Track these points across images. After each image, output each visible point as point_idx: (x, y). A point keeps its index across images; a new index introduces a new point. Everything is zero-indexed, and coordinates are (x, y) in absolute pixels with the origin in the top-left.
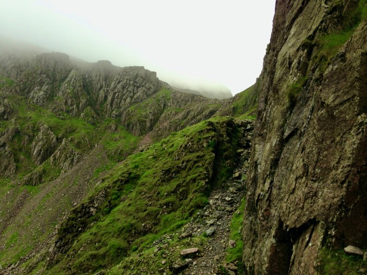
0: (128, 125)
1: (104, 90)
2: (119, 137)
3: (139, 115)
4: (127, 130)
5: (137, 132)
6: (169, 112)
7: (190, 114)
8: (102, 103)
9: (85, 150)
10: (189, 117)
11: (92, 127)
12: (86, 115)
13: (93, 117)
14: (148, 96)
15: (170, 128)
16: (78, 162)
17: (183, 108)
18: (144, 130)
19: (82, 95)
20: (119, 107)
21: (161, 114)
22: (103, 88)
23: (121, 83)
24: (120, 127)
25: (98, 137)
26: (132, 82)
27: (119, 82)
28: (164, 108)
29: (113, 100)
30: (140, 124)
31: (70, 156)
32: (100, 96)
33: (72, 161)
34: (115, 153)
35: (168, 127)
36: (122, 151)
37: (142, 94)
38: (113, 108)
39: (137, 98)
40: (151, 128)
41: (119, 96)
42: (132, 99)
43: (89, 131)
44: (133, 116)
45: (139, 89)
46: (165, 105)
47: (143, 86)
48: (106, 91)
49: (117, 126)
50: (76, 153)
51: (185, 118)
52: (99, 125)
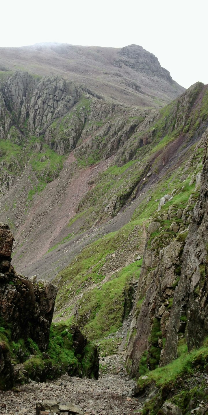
0: (53, 144)
1: (25, 106)
2: (46, 157)
3: (61, 133)
4: (51, 149)
5: (62, 151)
6: (91, 127)
7: (111, 130)
8: (25, 121)
9: (17, 172)
10: (111, 133)
11: (19, 148)
12: (12, 136)
13: (19, 137)
14: (68, 109)
15: (92, 146)
16: (12, 185)
17: (103, 121)
18: (68, 148)
19: (6, 115)
20: (42, 125)
21: (82, 129)
22: (24, 104)
23: (41, 98)
24: (45, 145)
25: (26, 157)
26: (51, 96)
27: (39, 97)
28: (85, 121)
29: (35, 117)
30: (63, 142)
31: (5, 180)
32: (22, 113)
33: (8, 183)
34: (44, 174)
35: (90, 145)
36: (50, 172)
37: (62, 109)
38: (36, 126)
39: (58, 113)
40: (74, 146)
41: (41, 113)
42: (53, 115)
43: (17, 152)
44: (56, 134)
45: (59, 103)
46: (86, 119)
47: (62, 99)
48: (27, 107)
49: (42, 145)
50: (10, 177)
51: (106, 134)
52: (25, 145)
